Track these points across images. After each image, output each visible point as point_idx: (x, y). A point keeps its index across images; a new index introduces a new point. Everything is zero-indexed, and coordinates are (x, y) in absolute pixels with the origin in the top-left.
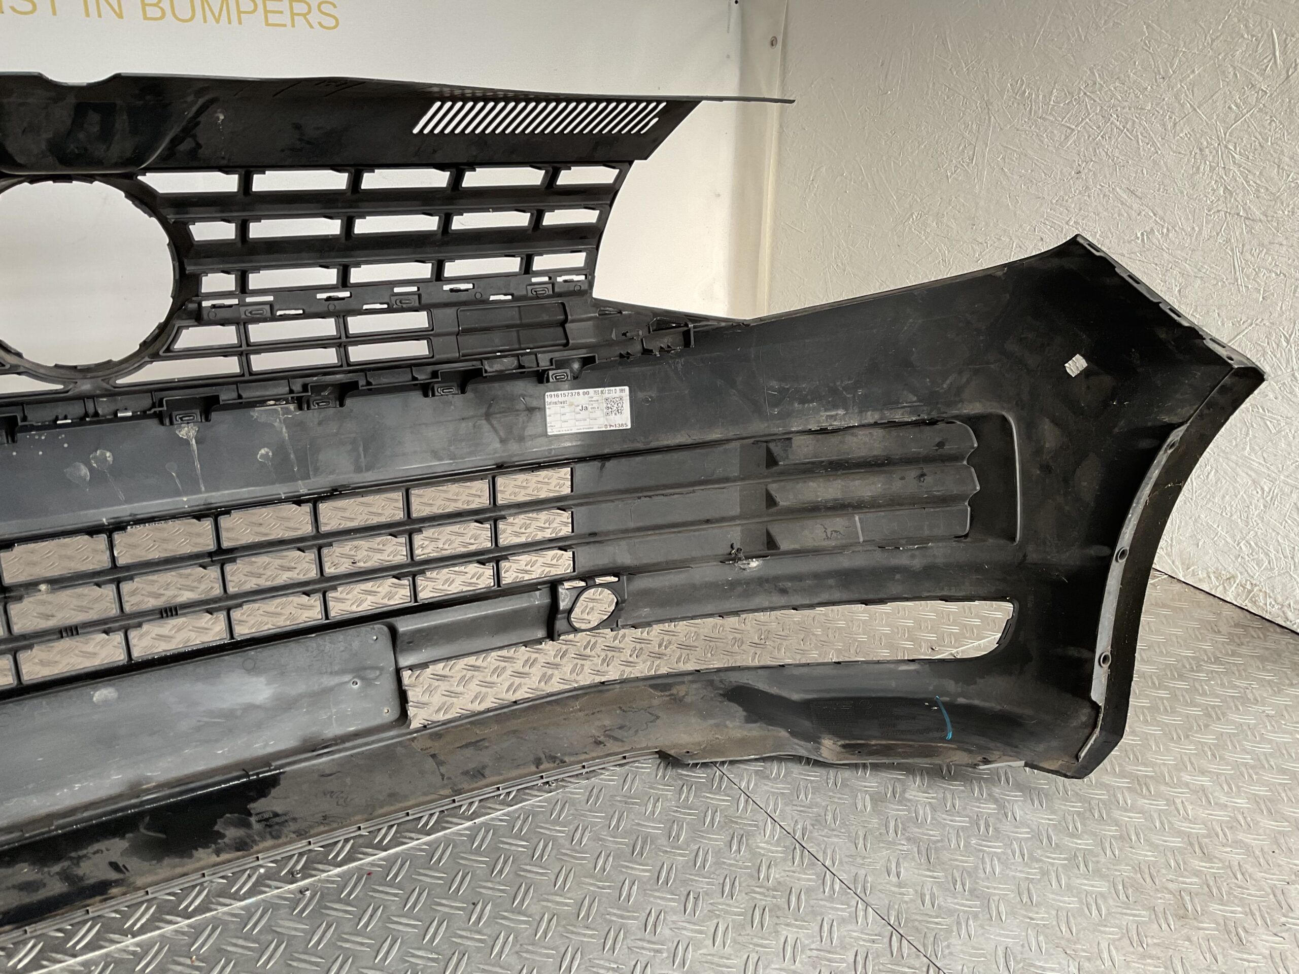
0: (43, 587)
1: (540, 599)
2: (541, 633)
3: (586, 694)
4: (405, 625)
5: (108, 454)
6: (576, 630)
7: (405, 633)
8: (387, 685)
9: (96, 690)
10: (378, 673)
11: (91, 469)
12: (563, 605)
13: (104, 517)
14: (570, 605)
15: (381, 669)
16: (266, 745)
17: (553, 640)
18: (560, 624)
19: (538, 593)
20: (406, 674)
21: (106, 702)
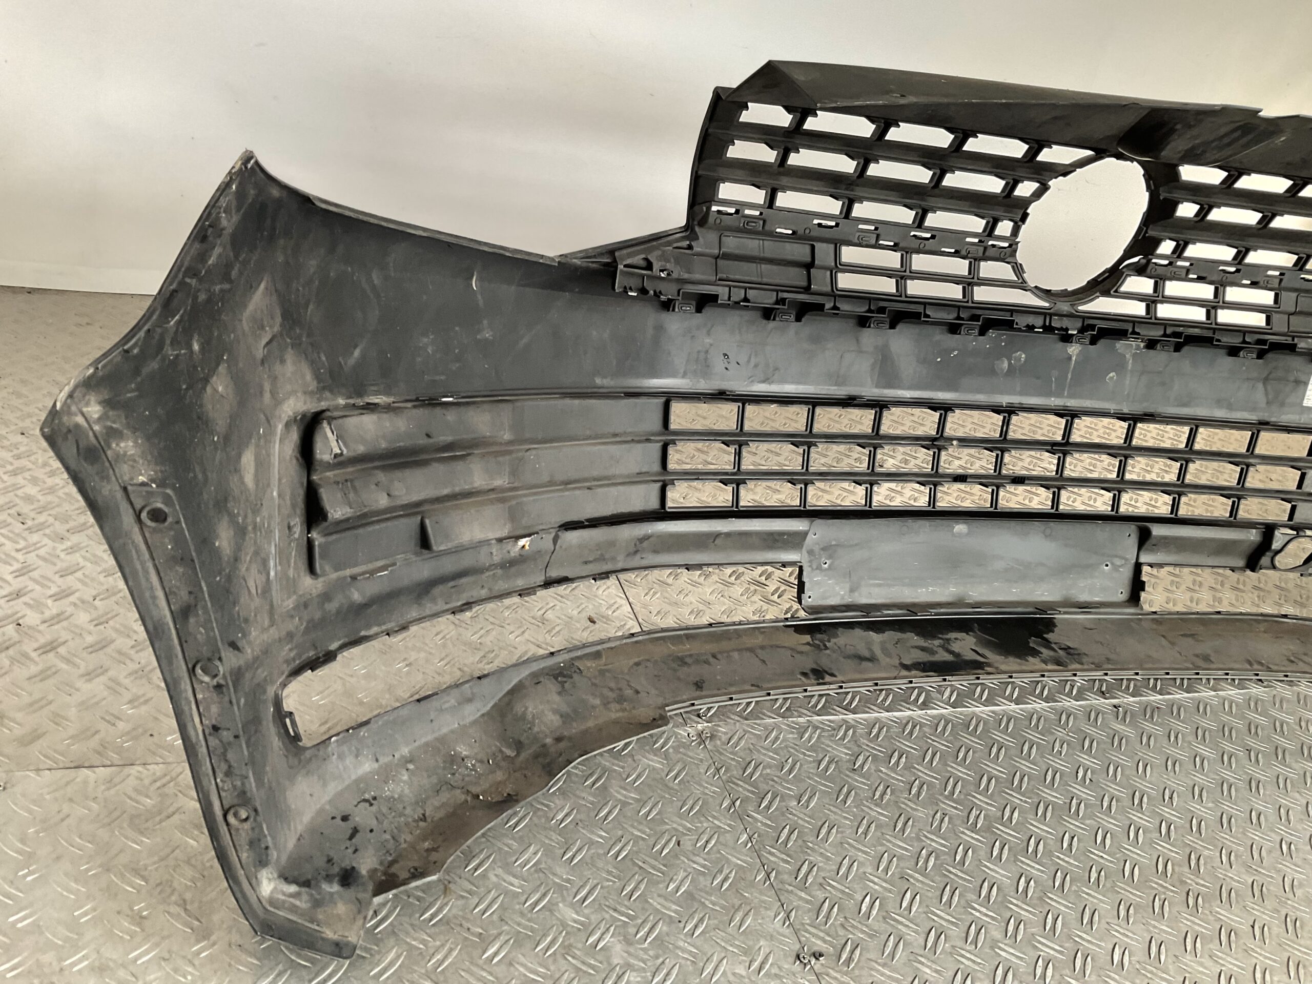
0: (955, 443)
1: (1253, 536)
2: (1241, 563)
3: (1266, 621)
4: (1157, 530)
5: (1023, 356)
6: (1274, 567)
7: (1156, 537)
8: (1127, 573)
9: (958, 523)
10: (1123, 562)
11: (1010, 364)
12: (1276, 545)
13: (1005, 400)
14: (1279, 548)
15: (1126, 560)
16: (1043, 595)
17: (1253, 570)
18: (1265, 560)
19: (1254, 531)
20: (1145, 569)
21: (960, 535)
